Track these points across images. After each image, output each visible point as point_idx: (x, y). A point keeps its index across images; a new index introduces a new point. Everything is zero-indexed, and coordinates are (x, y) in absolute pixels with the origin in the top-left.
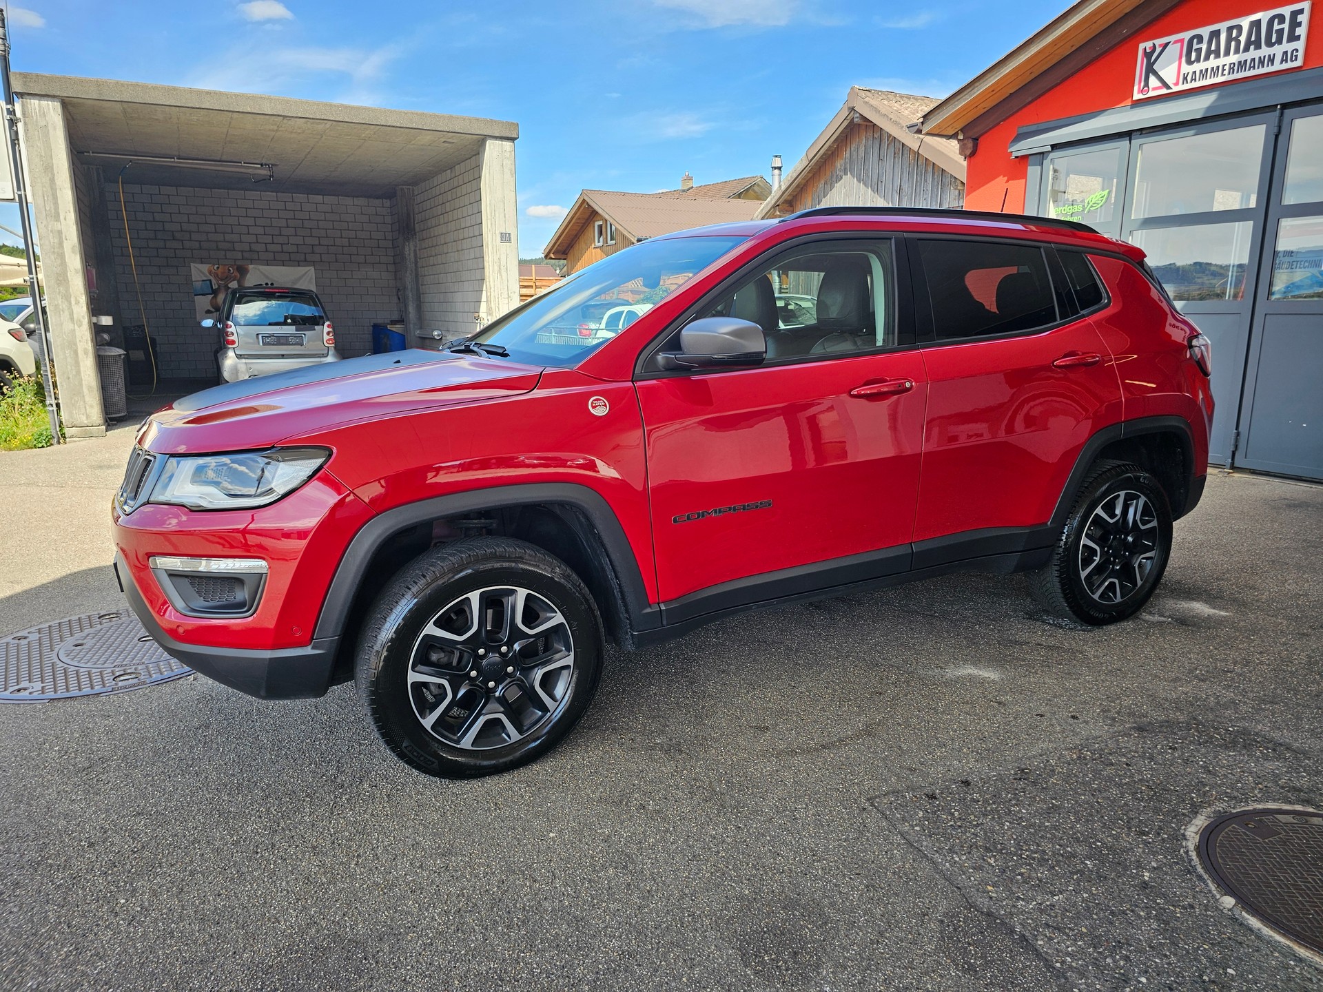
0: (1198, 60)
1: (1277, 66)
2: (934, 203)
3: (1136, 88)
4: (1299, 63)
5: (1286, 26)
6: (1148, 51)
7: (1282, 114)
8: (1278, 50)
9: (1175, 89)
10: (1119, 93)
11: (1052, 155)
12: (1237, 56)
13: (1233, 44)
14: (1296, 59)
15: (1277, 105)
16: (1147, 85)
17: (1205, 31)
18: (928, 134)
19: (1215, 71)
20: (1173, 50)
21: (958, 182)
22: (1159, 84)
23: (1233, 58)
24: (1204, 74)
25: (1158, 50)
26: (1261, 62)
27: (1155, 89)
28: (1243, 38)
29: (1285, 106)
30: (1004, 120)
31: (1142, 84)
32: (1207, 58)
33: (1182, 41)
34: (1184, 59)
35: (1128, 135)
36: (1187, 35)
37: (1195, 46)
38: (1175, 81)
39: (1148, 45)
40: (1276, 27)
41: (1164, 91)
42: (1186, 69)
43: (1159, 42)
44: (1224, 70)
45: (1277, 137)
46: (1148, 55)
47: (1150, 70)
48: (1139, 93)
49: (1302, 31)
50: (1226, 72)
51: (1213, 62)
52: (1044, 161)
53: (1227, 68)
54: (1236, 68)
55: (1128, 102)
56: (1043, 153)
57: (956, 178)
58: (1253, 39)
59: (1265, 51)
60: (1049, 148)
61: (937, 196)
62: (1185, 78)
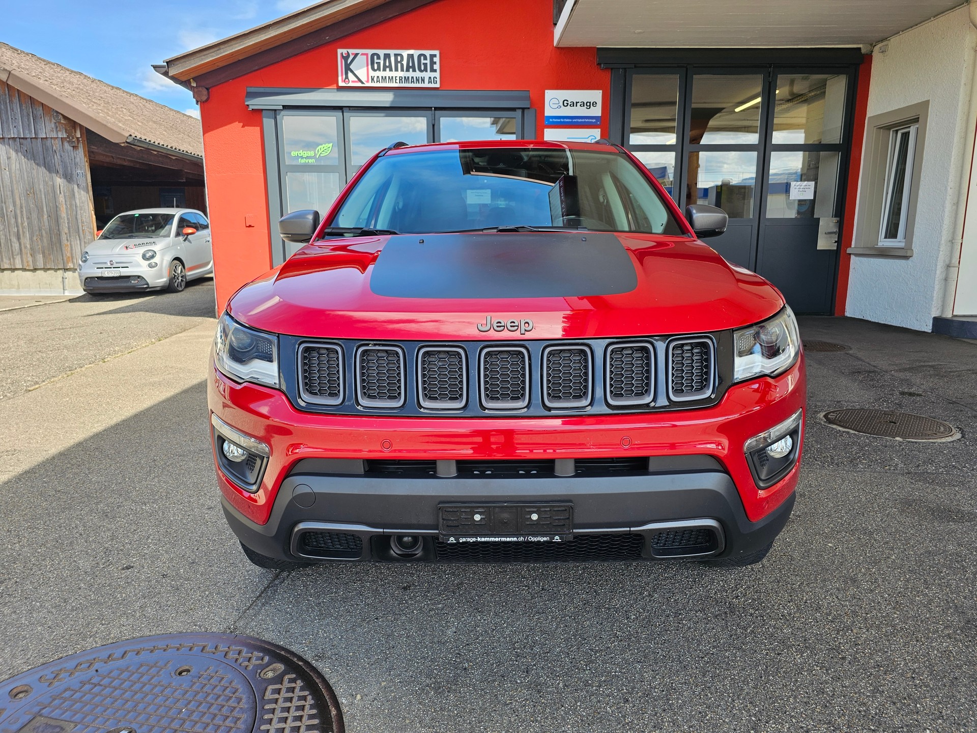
0: (379, 69)
1: (426, 85)
2: (27, 132)
3: (340, 78)
4: (438, 85)
5: (428, 62)
6: (344, 55)
7: (434, 112)
8: (427, 75)
9: (367, 85)
10: (328, 79)
11: (283, 113)
12: (402, 73)
13: (399, 65)
14: (436, 83)
15: (432, 107)
16: (347, 77)
17: (382, 53)
18: (174, 79)
19: (391, 79)
20: (361, 60)
21: (60, 117)
22: (356, 79)
23: (400, 74)
24: (384, 79)
25: (351, 57)
26: (418, 80)
27: (353, 82)
28: (405, 63)
29: (436, 109)
30: (233, 79)
31: (344, 76)
32: (384, 70)
33: (367, 55)
34: (370, 67)
35: (340, 108)
36: (370, 52)
37: (376, 61)
38: (366, 80)
39: (344, 51)
40: (423, 61)
41: (359, 85)
42: (372, 73)
43: (351, 51)
44: (396, 80)
45: (433, 125)
46: (345, 58)
47: (348, 69)
48: (342, 81)
49: (437, 67)
50: (398, 81)
51: (388, 73)
52: (278, 117)
53: (398, 78)
54: (403, 80)
55: (335, 86)
56: (275, 110)
57: (57, 112)
58: (411, 65)
59: (418, 74)
60: (281, 108)
61: (29, 125)
62: (373, 79)
